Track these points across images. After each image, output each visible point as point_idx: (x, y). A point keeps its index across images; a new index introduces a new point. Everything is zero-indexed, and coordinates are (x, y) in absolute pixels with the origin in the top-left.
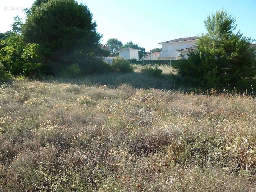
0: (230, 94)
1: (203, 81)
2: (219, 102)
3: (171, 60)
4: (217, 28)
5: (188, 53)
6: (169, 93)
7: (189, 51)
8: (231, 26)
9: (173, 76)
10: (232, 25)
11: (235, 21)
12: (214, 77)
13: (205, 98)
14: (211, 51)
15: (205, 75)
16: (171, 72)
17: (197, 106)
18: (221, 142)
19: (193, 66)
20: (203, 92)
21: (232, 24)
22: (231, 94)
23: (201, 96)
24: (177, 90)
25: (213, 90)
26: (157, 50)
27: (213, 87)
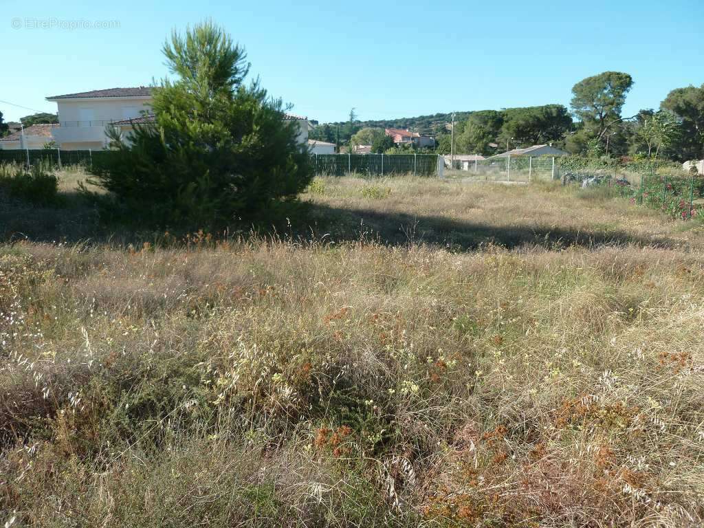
0: (244, 240)
1: (177, 211)
2: (217, 265)
3: (90, 150)
4: (202, 68)
5: (130, 133)
6: (75, 250)
7: (134, 128)
8: (237, 67)
9: (91, 199)
10: (239, 65)
11: (245, 57)
12: (205, 198)
13: (182, 258)
14: (191, 128)
15: (181, 193)
16: (82, 187)
17: (158, 280)
18: (208, 368)
19: (145, 166)
20: (177, 240)
21: (239, 62)
22: (246, 241)
23: (171, 253)
24: (104, 241)
25: (201, 232)
26: (46, 119)
27: (201, 226)
